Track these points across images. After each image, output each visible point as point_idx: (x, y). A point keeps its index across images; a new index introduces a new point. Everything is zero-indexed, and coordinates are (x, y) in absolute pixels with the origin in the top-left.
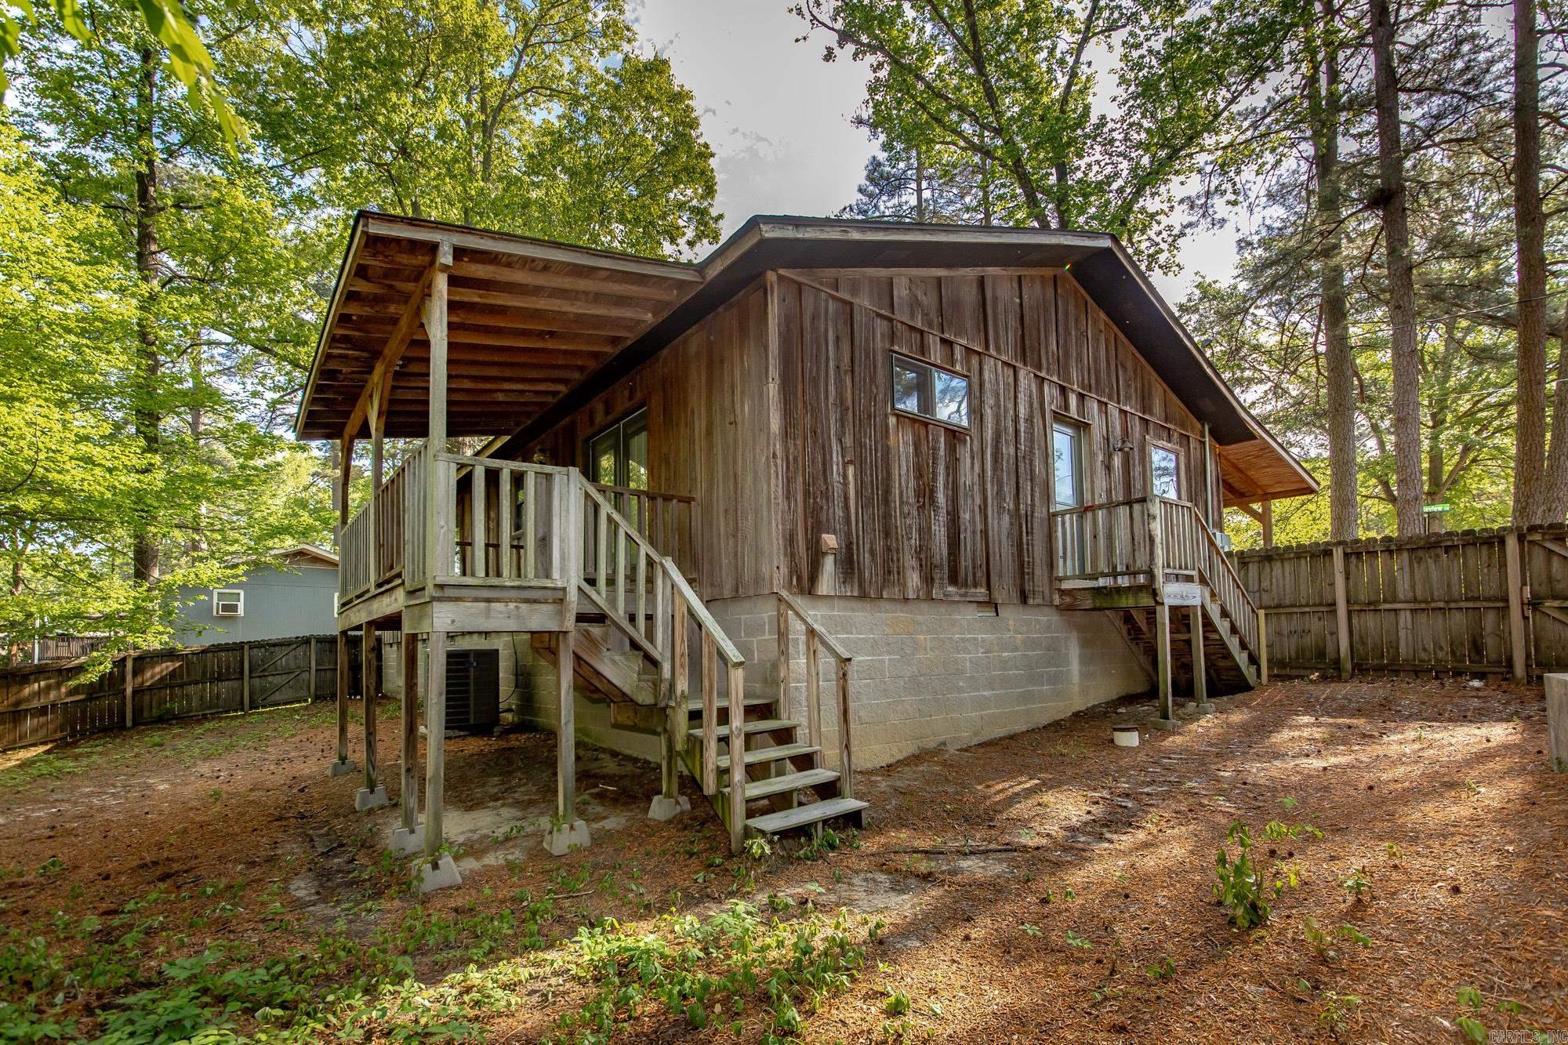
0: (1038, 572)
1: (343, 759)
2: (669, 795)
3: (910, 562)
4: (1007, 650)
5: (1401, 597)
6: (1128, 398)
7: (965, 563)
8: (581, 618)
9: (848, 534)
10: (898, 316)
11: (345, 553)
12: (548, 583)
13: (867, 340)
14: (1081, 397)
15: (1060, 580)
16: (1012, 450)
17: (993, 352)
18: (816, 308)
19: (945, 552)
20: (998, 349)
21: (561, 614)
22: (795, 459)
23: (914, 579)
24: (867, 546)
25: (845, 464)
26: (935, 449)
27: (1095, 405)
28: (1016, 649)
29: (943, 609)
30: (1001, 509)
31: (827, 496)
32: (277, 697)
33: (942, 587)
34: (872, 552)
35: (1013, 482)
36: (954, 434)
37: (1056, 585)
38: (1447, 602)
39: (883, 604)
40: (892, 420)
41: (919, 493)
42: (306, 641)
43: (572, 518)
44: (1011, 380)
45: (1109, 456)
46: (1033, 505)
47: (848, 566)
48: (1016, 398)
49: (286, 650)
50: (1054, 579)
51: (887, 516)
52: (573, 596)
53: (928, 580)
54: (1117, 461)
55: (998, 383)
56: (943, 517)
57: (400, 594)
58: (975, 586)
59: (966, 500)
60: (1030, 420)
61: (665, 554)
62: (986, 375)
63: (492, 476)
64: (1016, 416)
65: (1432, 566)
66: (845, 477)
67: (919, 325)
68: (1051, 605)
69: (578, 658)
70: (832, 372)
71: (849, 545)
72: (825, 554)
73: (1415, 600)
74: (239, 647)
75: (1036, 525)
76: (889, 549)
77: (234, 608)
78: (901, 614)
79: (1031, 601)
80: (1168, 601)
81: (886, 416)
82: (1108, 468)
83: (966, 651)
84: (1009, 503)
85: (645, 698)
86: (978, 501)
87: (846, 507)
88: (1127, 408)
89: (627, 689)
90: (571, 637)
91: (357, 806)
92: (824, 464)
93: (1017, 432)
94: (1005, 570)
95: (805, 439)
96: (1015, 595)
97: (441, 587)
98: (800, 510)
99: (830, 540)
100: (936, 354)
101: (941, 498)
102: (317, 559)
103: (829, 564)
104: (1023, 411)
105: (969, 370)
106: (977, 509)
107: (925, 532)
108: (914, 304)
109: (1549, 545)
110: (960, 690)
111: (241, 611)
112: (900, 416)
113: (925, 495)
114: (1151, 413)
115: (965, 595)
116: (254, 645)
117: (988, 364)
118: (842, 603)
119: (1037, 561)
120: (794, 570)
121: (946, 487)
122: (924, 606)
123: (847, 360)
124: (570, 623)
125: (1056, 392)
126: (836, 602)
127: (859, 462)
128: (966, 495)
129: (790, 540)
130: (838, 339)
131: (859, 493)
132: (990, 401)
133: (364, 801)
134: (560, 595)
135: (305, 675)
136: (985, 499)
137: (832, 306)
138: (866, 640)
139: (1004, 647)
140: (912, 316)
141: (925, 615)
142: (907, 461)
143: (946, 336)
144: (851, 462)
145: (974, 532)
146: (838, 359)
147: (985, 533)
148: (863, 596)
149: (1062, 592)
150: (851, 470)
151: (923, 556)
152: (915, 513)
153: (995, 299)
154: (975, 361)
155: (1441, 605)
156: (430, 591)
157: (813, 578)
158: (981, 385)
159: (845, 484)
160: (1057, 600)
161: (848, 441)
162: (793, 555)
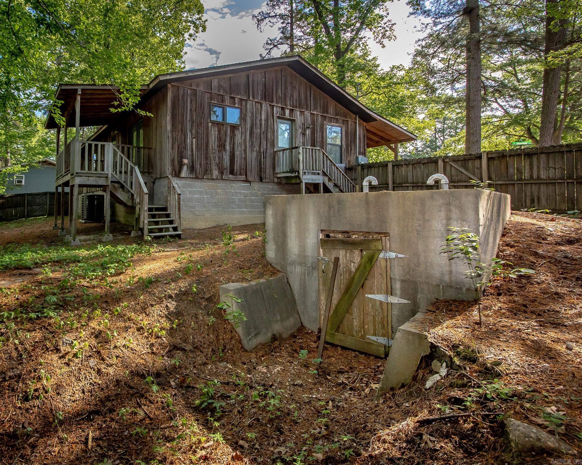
0: (268, 171)
1: (56, 225)
2: (136, 230)
3: (214, 167)
4: (254, 196)
5: (409, 181)
6: (315, 109)
7: (236, 167)
8: (112, 182)
9: (192, 159)
10: (213, 91)
11: (57, 161)
12: (103, 172)
13: (201, 100)
14: (292, 111)
15: (277, 174)
16: (259, 131)
17: (251, 99)
18: (184, 93)
19: (228, 164)
20: (254, 98)
21: (107, 180)
22: (175, 138)
23: (216, 173)
24: (199, 163)
25: (192, 138)
26: (226, 132)
27: (298, 113)
28: (258, 196)
29: (228, 182)
30: (252, 150)
31: (185, 148)
32: (36, 213)
33: (227, 175)
34: (200, 164)
35: (259, 141)
36: (234, 127)
37: (276, 175)
38: (422, 183)
39: (204, 180)
40: (210, 124)
41: (219, 146)
42: (46, 194)
43: (110, 155)
44: (259, 107)
45: (304, 130)
46: (266, 149)
47: (192, 168)
48: (261, 113)
49: (39, 197)
50: (274, 173)
51: (207, 153)
52: (110, 176)
53: (222, 173)
54: (308, 132)
55: (253, 109)
56: (228, 153)
57: (69, 175)
58: (241, 175)
59: (238, 148)
60: (267, 120)
61: (135, 165)
62: (248, 107)
63: (90, 145)
64: (261, 119)
65: (418, 170)
66: (192, 142)
67: (222, 93)
68: (274, 182)
69: (111, 191)
70: (189, 111)
71: (193, 162)
72: (184, 165)
73: (413, 183)
74: (23, 195)
75: (268, 155)
76: (207, 163)
77: (21, 182)
78: (211, 183)
79: (264, 181)
80: (304, 181)
81: (208, 123)
82: (304, 134)
83: (236, 196)
84: (256, 148)
85: (130, 204)
86: (243, 148)
87: (192, 151)
88: (315, 112)
89: (125, 201)
90: (110, 187)
91: (59, 234)
92: (185, 139)
93: (261, 125)
94: (253, 170)
95: (179, 132)
96: (257, 179)
97: (77, 173)
98: (176, 152)
99: (185, 161)
100: (227, 102)
101: (228, 147)
102: (50, 164)
103: (185, 168)
104: (263, 117)
105: (241, 106)
106: (243, 151)
107: (221, 159)
108: (220, 87)
109: (451, 163)
110: (233, 208)
111: (23, 183)
112: (213, 123)
113: (222, 146)
114: (327, 113)
115: (236, 178)
116: (29, 195)
117: (249, 103)
118: (190, 180)
119: (268, 167)
120: (174, 169)
121: (230, 144)
122: (221, 181)
123: (194, 107)
124: (109, 183)
125: (279, 110)
126: (188, 179)
127: (197, 138)
128: (238, 146)
129: (173, 161)
130: (191, 101)
131: (197, 147)
132: (249, 115)
133: (61, 233)
134: (106, 176)
135: (45, 206)
136: (246, 147)
137: (189, 91)
138: (198, 191)
139: (253, 195)
140: (219, 91)
141: (221, 184)
142: (215, 137)
143: (232, 96)
144: (194, 138)
145: (241, 158)
146: (191, 107)
147: (245, 158)
148: (197, 178)
149: (278, 178)
150: (194, 140)
151: (220, 166)
152: (217, 153)
153: (253, 81)
154: (244, 103)
155: (420, 184)
156: (75, 174)
157: (180, 172)
158: (246, 110)
159: (192, 144)
160: (276, 180)
161: (194, 132)
162: (173, 165)
